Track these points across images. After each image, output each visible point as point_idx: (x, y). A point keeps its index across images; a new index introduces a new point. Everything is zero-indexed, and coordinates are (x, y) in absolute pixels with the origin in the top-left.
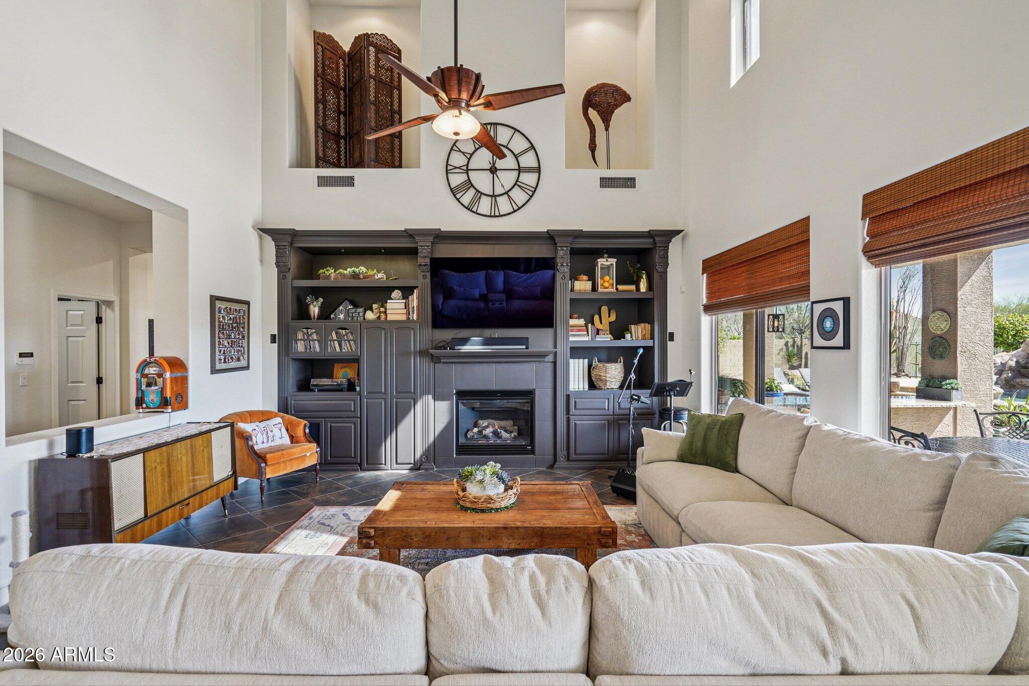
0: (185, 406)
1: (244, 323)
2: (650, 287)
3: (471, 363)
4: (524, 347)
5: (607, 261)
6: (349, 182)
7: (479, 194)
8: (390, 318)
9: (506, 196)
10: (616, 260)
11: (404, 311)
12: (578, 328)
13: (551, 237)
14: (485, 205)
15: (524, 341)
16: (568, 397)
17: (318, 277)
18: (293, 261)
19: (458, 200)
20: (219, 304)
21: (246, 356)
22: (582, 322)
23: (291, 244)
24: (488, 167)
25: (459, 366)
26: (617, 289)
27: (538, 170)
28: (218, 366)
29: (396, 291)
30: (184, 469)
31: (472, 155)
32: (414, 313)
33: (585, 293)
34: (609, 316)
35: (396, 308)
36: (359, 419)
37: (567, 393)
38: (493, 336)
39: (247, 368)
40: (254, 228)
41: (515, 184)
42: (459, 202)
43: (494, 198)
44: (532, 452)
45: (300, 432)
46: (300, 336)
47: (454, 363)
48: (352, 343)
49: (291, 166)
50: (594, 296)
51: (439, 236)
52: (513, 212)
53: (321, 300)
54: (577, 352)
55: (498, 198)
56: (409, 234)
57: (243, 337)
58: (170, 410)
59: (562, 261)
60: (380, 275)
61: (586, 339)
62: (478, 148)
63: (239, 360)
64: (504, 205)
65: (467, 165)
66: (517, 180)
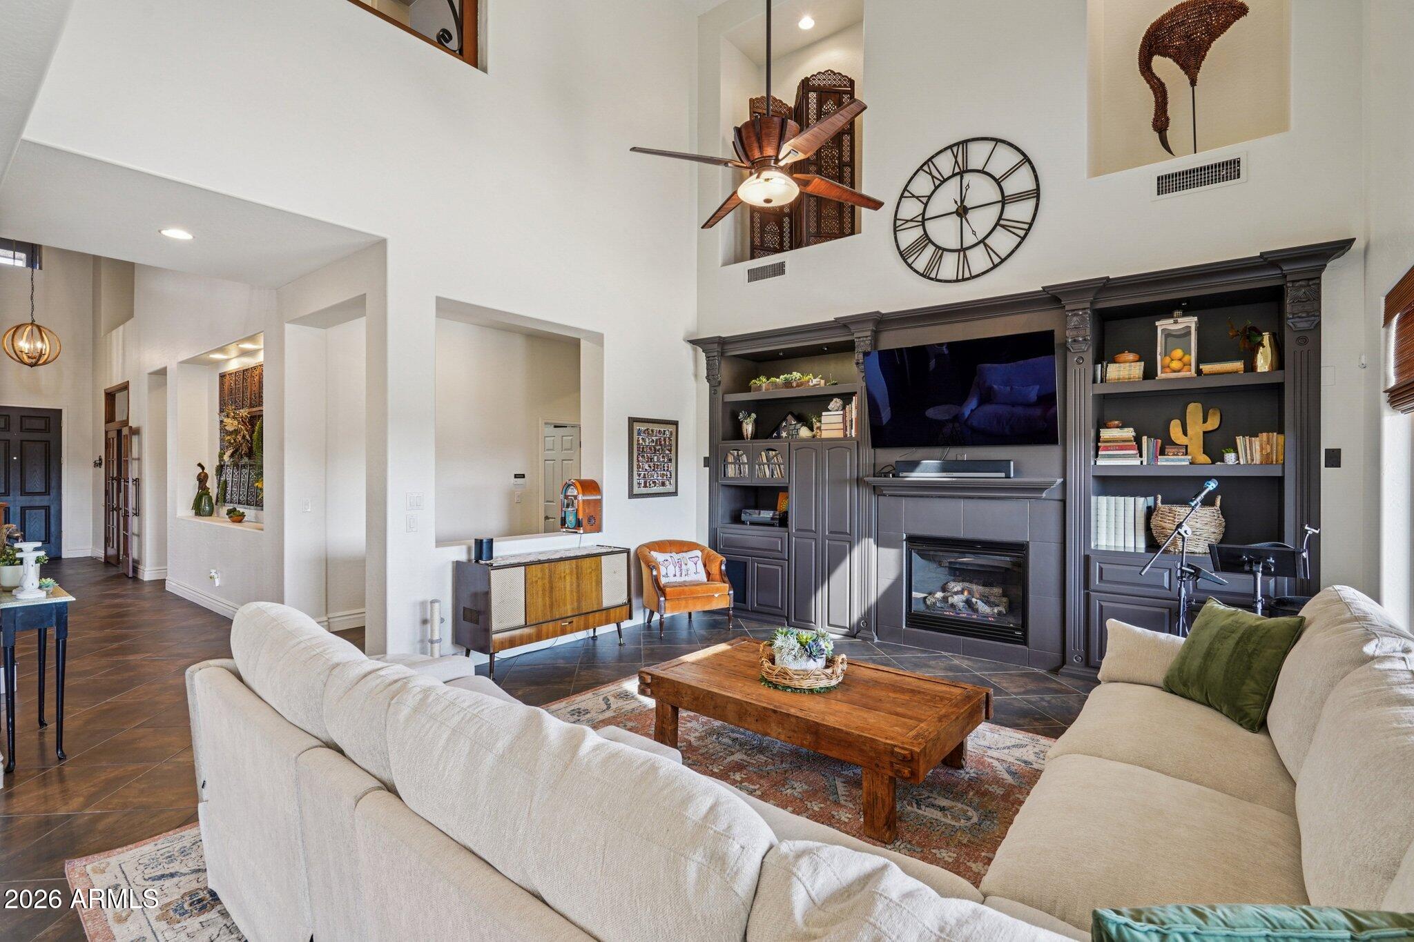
0: (598, 529)
1: (671, 445)
2: (1279, 362)
3: (927, 496)
4: (1003, 475)
5: (1176, 322)
6: (779, 270)
7: (941, 251)
8: (825, 435)
9: (982, 245)
10: (1196, 319)
11: (841, 426)
12: (1121, 444)
13: (1053, 297)
14: (949, 266)
15: (1002, 466)
16: (1087, 559)
17: (748, 389)
18: (726, 373)
19: (910, 266)
20: (637, 426)
21: (673, 481)
22: (1129, 433)
23: (722, 354)
24: (954, 208)
25: (911, 501)
26: (1199, 372)
27: (1036, 194)
28: (636, 490)
29: (835, 400)
30: (568, 588)
31: (929, 197)
32: (852, 428)
33: (1130, 382)
34: (1205, 421)
35: (832, 423)
36: (787, 562)
37: (1087, 553)
38: (959, 458)
39: (675, 493)
40: (684, 340)
41: (997, 225)
42: (912, 268)
43: (962, 254)
44: (1024, 641)
45: (715, 569)
46: (730, 459)
47: (905, 496)
48: (782, 467)
49: (725, 264)
50: (1149, 386)
51: (881, 322)
52: (992, 269)
54: (1112, 484)
55: (968, 252)
56: (843, 324)
57: (670, 460)
58: (582, 532)
59: (1075, 333)
60: (815, 381)
61: (1137, 462)
62: (939, 185)
63: (663, 484)
64: (978, 259)
65: (923, 214)
66: (1000, 218)
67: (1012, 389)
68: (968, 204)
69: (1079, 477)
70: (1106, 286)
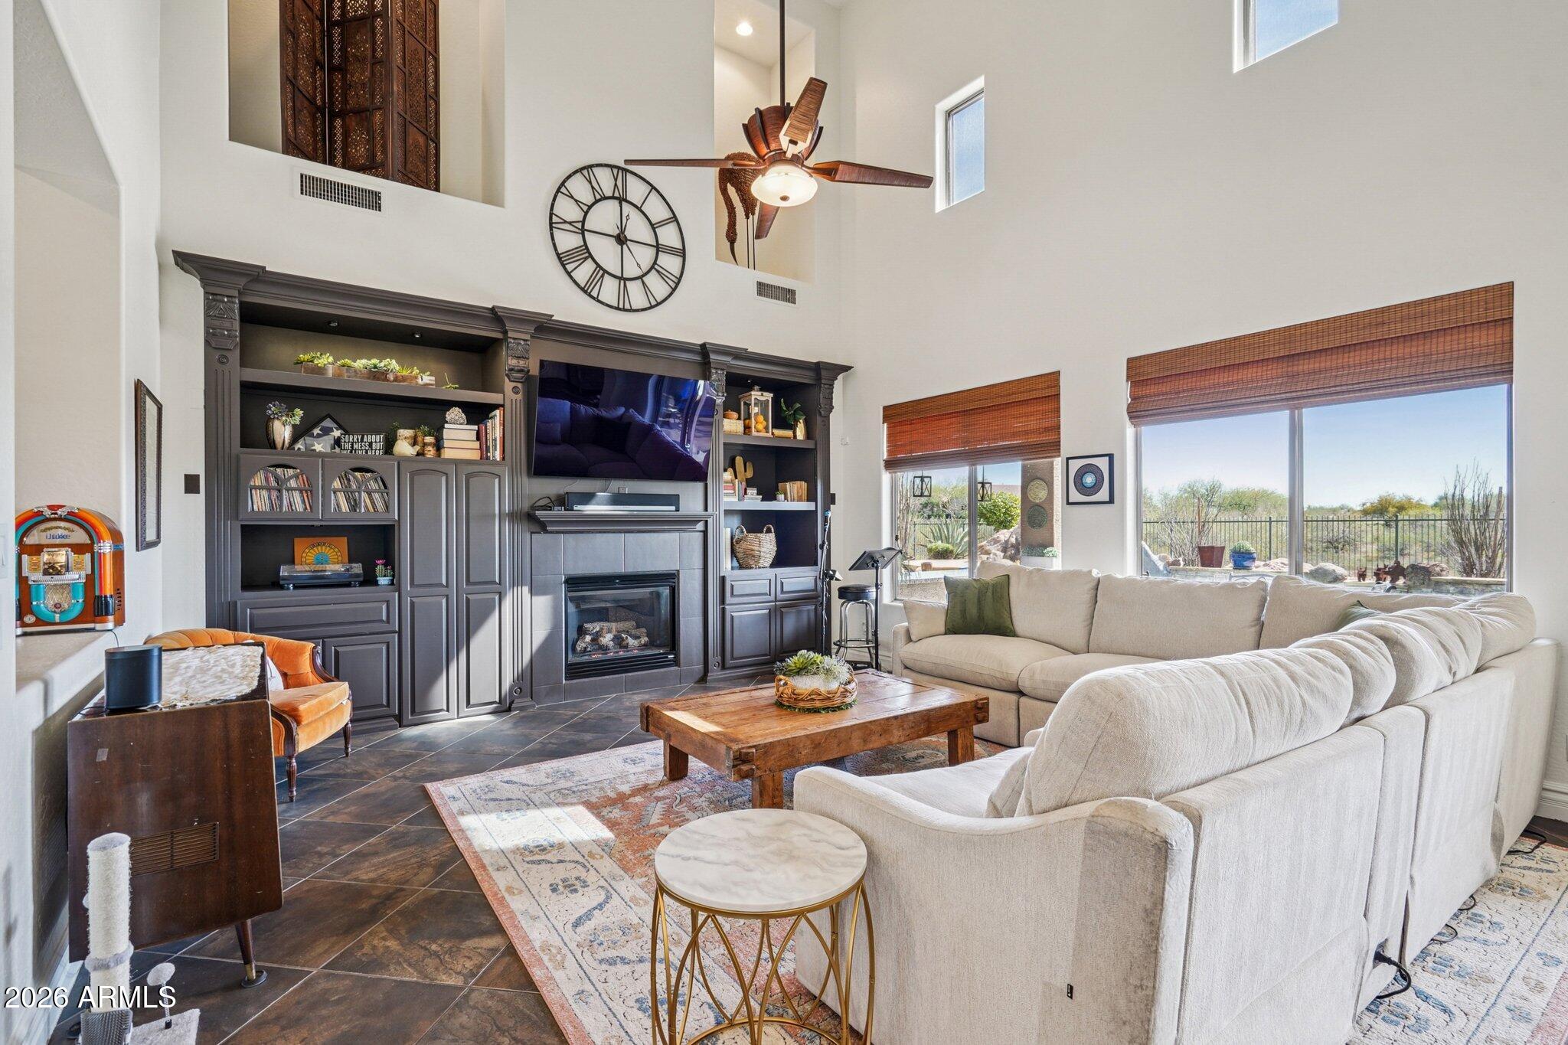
2: (809, 435)
3: (589, 532)
4: (674, 508)
5: (762, 395)
6: (373, 201)
7: (601, 272)
8: (448, 454)
9: (639, 282)
10: (772, 395)
11: (476, 445)
13: (704, 353)
14: (609, 290)
15: (673, 500)
19: (569, 274)
24: (614, 231)
25: (570, 538)
26: (773, 434)
27: (683, 253)
29: (455, 409)
31: (590, 207)
32: (496, 450)
33: (735, 435)
34: (745, 471)
35: (459, 439)
36: (396, 635)
37: (721, 575)
41: (652, 267)
42: (571, 277)
43: (622, 282)
44: (676, 662)
46: (258, 481)
49: (232, 140)
50: (744, 440)
52: (649, 308)
53: (299, 412)
55: (627, 284)
60: (426, 379)
62: (600, 200)
64: (637, 294)
65: (583, 222)
66: (655, 262)
68: (627, 234)
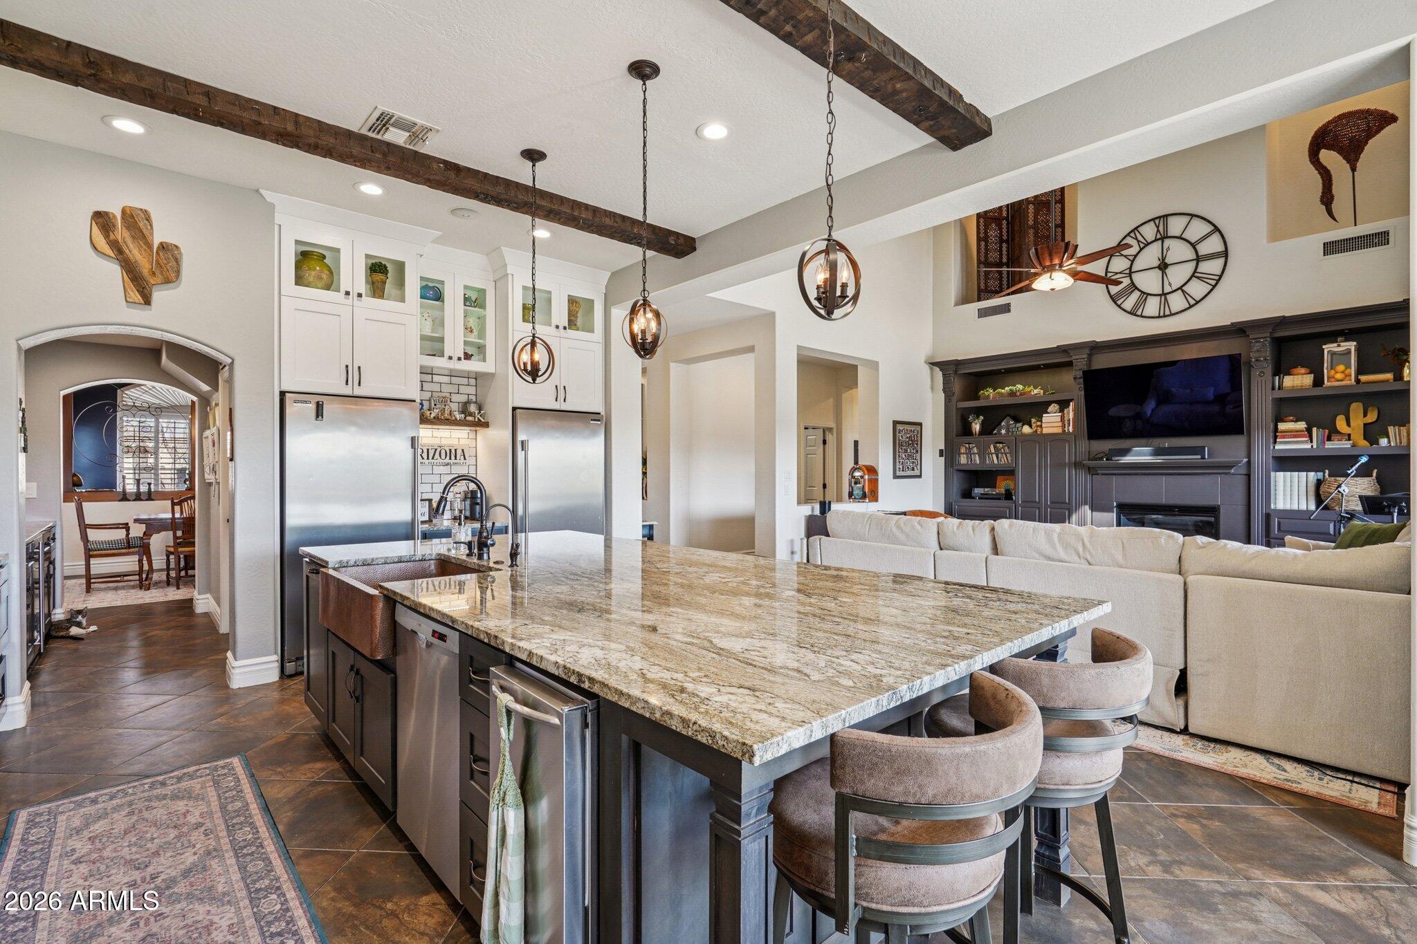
0: (876, 500)
1: (917, 441)
4: (1199, 457)
5: (1339, 346)
6: (1006, 309)
7: (1145, 295)
8: (1045, 431)
9: (1180, 291)
10: (1355, 343)
11: (1060, 424)
12: (1295, 434)
13: (1239, 330)
14: (1152, 306)
16: (1268, 517)
17: (977, 398)
18: (957, 386)
19: (1119, 306)
20: (899, 427)
21: (919, 467)
22: (1302, 425)
23: (956, 372)
24: (1156, 263)
25: (1120, 479)
27: (1225, 254)
28: (898, 473)
29: (1053, 405)
31: (1136, 256)
32: (1069, 426)
33: (1302, 389)
34: (1365, 416)
35: (1051, 422)
37: (1268, 512)
38: (1161, 446)
39: (920, 476)
40: (925, 362)
41: (1193, 276)
42: (1121, 308)
43: (1163, 298)
46: (963, 450)
47: (1115, 474)
48: (1008, 455)
49: (956, 304)
50: (1318, 392)
51: (1095, 348)
52: (1188, 308)
53: (982, 418)
54: (1288, 463)
55: (1168, 296)
56: (1064, 350)
57: (917, 451)
58: (867, 501)
59: (1257, 355)
60: (1036, 391)
61: (1309, 446)
62: (1144, 247)
63: (913, 469)
64: (1177, 301)
65: (1130, 268)
66: (1195, 271)
67: (1192, 390)
68: (1168, 261)
69: (1260, 457)
70: (1283, 321)
